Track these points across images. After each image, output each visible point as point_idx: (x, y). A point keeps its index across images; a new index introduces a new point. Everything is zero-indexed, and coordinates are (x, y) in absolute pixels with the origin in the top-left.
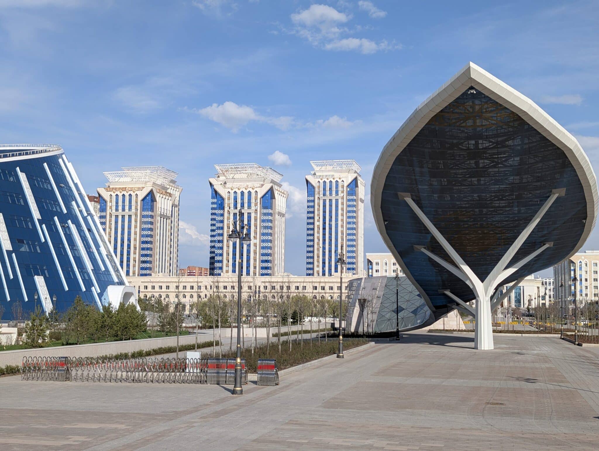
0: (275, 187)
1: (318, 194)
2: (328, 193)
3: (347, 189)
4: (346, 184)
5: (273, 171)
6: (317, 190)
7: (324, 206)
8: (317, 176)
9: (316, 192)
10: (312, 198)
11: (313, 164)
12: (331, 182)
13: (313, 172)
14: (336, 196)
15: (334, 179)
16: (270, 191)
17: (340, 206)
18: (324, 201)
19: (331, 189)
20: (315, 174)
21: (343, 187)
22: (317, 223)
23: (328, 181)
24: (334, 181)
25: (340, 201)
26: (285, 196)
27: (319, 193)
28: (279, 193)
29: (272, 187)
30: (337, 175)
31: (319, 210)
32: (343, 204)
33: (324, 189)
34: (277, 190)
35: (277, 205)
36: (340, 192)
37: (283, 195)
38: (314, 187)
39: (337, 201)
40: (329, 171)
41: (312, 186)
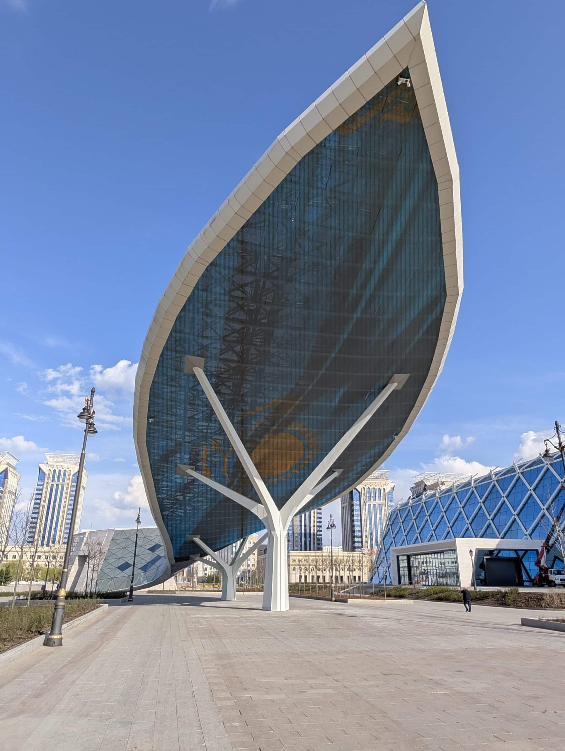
0: (10, 469)
1: (48, 481)
2: (56, 479)
3: (72, 477)
4: (72, 474)
5: (10, 456)
6: (47, 476)
7: (52, 490)
8: (49, 465)
9: (46, 478)
10: (42, 483)
11: (46, 456)
12: (60, 471)
13: (46, 462)
14: (63, 482)
15: (63, 468)
16: (4, 472)
17: (65, 491)
18: (52, 485)
19: (59, 476)
20: (47, 463)
21: (69, 475)
22: (42, 503)
23: (57, 470)
24: (62, 470)
25: (65, 487)
26: (17, 477)
27: (48, 479)
28: (13, 474)
29: (7, 469)
30: (66, 466)
31: (46, 492)
32: (67, 489)
33: (54, 476)
34: (11, 472)
35: (8, 485)
36: (66, 479)
37: (16, 476)
38: (45, 474)
39: (63, 486)
40: (60, 462)
41: (44, 472)
